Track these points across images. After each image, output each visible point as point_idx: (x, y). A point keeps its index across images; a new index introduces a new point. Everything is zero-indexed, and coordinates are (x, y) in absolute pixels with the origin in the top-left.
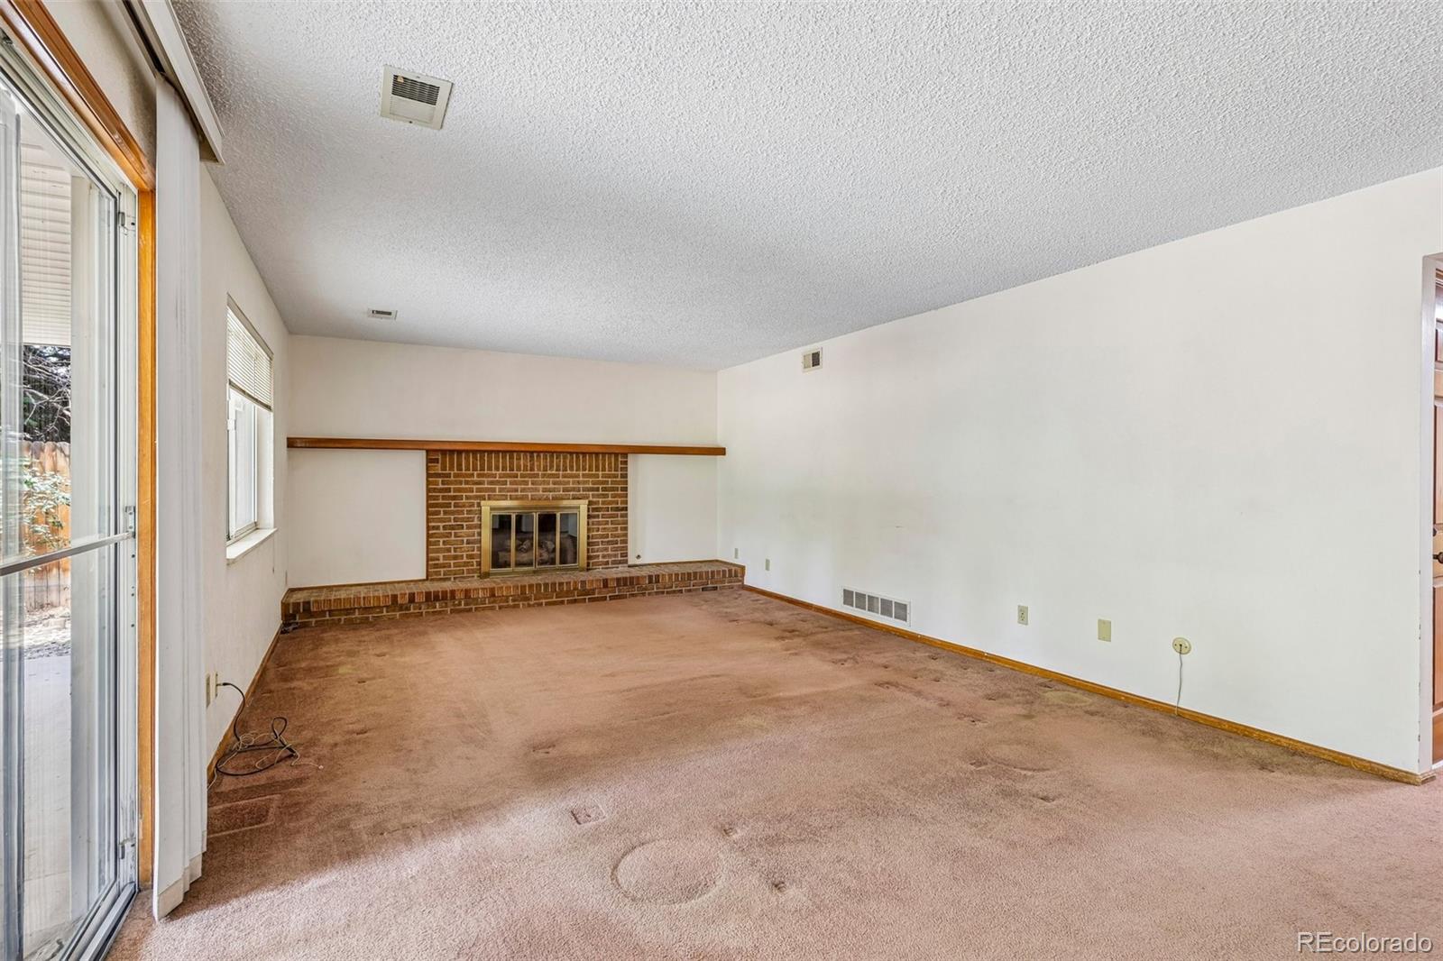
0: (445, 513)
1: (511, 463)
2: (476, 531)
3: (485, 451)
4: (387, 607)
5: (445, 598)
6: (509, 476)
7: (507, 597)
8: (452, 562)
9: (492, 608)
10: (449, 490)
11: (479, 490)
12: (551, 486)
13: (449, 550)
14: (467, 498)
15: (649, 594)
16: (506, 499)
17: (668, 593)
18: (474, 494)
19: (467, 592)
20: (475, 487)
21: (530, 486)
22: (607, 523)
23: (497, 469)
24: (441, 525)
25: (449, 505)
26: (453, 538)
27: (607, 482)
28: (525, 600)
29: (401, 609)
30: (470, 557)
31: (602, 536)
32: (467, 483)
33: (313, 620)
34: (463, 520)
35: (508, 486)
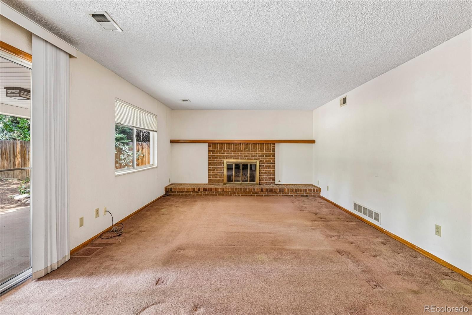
0: (213, 163)
1: (234, 147)
2: (222, 169)
3: (225, 143)
4: (192, 191)
5: (209, 190)
6: (233, 151)
7: (228, 192)
8: (215, 179)
9: (223, 195)
10: (214, 156)
11: (223, 156)
12: (247, 155)
13: (214, 175)
14: (220, 158)
15: (280, 195)
16: (232, 159)
17: (287, 196)
18: (222, 157)
19: (216, 189)
20: (222, 155)
21: (240, 155)
22: (267, 168)
23: (229, 149)
24: (212, 167)
25: (214, 160)
26: (215, 171)
27: (267, 154)
28: (234, 193)
29: (196, 193)
30: (221, 177)
31: (265, 173)
32: (220, 153)
33: (173, 194)
34: (218, 165)
35: (233, 154)
